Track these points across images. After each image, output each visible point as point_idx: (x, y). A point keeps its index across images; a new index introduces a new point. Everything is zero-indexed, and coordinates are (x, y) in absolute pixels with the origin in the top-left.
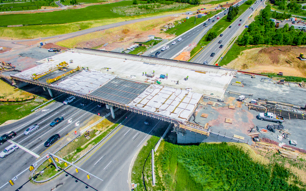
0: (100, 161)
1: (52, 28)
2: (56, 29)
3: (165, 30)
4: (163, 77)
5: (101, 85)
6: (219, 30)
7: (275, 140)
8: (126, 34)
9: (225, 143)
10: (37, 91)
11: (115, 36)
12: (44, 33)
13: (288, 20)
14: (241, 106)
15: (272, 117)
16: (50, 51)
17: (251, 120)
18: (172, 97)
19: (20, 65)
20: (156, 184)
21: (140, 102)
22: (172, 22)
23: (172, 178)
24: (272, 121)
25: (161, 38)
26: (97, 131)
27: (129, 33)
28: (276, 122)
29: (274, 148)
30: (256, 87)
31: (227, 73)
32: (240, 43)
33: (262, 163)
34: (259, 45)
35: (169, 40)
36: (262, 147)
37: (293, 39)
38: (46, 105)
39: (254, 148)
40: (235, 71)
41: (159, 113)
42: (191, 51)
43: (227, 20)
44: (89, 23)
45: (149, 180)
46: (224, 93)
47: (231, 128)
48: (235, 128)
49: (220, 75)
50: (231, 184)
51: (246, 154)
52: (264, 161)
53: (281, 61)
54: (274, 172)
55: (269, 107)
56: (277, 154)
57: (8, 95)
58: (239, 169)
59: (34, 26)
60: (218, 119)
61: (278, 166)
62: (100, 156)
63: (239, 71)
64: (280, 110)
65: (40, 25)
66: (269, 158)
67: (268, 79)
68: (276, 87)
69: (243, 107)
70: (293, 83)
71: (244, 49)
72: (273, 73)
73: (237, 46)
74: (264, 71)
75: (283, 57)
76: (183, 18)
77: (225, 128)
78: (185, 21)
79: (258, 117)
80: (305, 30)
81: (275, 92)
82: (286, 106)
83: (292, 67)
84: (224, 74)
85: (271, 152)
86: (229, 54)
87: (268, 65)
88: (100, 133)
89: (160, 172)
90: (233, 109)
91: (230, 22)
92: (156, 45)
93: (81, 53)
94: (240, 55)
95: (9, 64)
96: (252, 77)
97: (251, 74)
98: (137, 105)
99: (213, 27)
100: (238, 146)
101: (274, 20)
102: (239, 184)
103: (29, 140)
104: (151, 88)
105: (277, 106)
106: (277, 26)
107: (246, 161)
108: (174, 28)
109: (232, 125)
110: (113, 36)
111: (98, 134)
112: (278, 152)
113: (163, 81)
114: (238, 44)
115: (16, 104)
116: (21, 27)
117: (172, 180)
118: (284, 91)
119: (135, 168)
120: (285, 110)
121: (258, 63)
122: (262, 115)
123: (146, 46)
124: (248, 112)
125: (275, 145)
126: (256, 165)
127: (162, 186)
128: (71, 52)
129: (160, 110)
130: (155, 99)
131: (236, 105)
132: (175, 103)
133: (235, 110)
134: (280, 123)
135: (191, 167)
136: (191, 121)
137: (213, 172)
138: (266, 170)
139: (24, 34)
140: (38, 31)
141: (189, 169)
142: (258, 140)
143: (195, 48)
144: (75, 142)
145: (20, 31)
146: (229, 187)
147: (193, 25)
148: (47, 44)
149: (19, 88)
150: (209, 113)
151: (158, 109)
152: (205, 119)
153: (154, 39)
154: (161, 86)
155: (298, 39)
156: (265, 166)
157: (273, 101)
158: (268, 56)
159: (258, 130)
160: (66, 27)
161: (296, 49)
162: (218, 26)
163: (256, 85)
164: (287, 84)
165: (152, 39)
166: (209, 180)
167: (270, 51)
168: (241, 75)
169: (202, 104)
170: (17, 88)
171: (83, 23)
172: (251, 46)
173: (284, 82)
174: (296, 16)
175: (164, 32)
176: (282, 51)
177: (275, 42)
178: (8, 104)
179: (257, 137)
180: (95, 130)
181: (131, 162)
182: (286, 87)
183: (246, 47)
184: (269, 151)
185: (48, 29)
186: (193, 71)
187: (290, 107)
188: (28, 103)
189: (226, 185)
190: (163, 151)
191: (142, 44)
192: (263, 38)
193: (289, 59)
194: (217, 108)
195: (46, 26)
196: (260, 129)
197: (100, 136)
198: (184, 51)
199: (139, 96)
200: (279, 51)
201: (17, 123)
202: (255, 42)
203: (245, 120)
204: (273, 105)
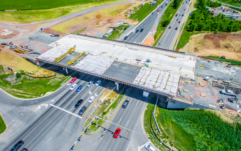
0: (121, 120)
1: (41, 13)
2: (45, 14)
3: (129, 16)
4: (148, 61)
5: (107, 67)
6: (170, 17)
7: (235, 108)
8: (99, 19)
9: (203, 109)
10: (55, 69)
11: (92, 21)
12: (37, 17)
13: (219, 9)
14: (208, 84)
15: (230, 93)
16: (52, 36)
17: (216, 94)
18: (161, 77)
19: (36, 48)
20: (162, 134)
21: (140, 81)
22: (131, 8)
23: (170, 131)
24: (231, 95)
25: (128, 24)
26: (111, 99)
27: (101, 18)
28: (233, 96)
29: (235, 113)
30: (213, 69)
31: (191, 58)
32: (188, 29)
33: (229, 122)
34: (202, 31)
35: (135, 26)
36: (227, 112)
37: (227, 27)
38: (68, 80)
39: (223, 113)
40: (196, 56)
41: (156, 89)
42: (154, 36)
43: (173, 7)
44: (68, 9)
45: (157, 132)
46: (194, 74)
47: (206, 100)
48: (208, 100)
49: (187, 60)
50: (211, 135)
51: (218, 117)
52: (231, 121)
53: (221, 46)
54: (236, 128)
55: (226, 85)
56: (237, 117)
57: (36, 72)
58: (215, 126)
59: (26, 11)
60: (195, 93)
61: (239, 124)
62: (120, 117)
63: (199, 57)
64: (233, 87)
65: (30, 10)
66: (233, 119)
67: (219, 63)
68: (226, 70)
69: (209, 85)
70: (237, 67)
71: (192, 35)
72: (218, 56)
73: (187, 32)
74: (211, 54)
75: (222, 43)
76: (139, 4)
77: (201, 100)
78: (141, 8)
79: (221, 92)
80: (233, 18)
81: (227, 73)
82: (236, 84)
83: (230, 51)
84: (189, 59)
85: (234, 115)
86: (182, 39)
87: (213, 49)
88: (113, 101)
89: (162, 127)
90: (203, 86)
91: (176, 9)
92: (126, 30)
93: (77, 39)
94: (190, 39)
95: (26, 47)
96: (208, 62)
97: (207, 59)
98: (139, 83)
99: (164, 13)
100: (212, 112)
101: (209, 8)
102: (216, 135)
103: (69, 106)
104: (143, 70)
105: (231, 84)
106: (212, 14)
107: (219, 121)
108: (135, 14)
109: (205, 98)
110: (90, 20)
111: (112, 102)
112: (238, 116)
113: (149, 64)
114: (187, 30)
115: (44, 79)
116: (16, 12)
117: (171, 132)
118: (232, 73)
119: (145, 125)
120: (236, 87)
121: (205, 47)
122: (224, 91)
123: (119, 30)
124: (213, 89)
125: (235, 111)
126: (226, 123)
127: (166, 135)
128: (68, 37)
129: (156, 87)
130: (149, 78)
131: (204, 83)
132: (164, 82)
133: (204, 87)
134: (235, 96)
135: (182, 124)
136: (179, 95)
137: (198, 127)
138: (232, 126)
139: (20, 18)
140: (31, 16)
141: (181, 125)
142: (224, 107)
143: (156, 33)
144: (100, 108)
145: (17, 15)
146: (209, 136)
147: (149, 11)
148: (46, 29)
149: (41, 67)
150: (188, 89)
151: (154, 86)
152: (187, 93)
153: (123, 24)
154: (150, 68)
155: (231, 28)
156: (231, 124)
157: (227, 80)
158: (211, 42)
159: (223, 101)
160: (52, 12)
161: (230, 36)
162: (167, 13)
163: (213, 68)
164: (233, 67)
165: (122, 24)
166: (196, 132)
167: (212, 37)
168: (200, 60)
169: (181, 82)
170: (39, 67)
171: (63, 9)
172: (197, 32)
173: (231, 65)
174: (224, 4)
175: (128, 18)
176: (221, 38)
177: (214, 29)
178: (39, 79)
179: (223, 106)
180: (109, 99)
181: (141, 120)
182: (233, 70)
183: (193, 33)
184: (233, 115)
185: (39, 14)
186: (166, 56)
187: (239, 85)
188: (53, 78)
189: (208, 135)
190: (159, 114)
191: (115, 29)
192: (205, 26)
193: (227, 44)
194: (192, 86)
195: (36, 11)
196: (224, 101)
197: (114, 103)
198: (149, 36)
199: (137, 76)
200: (218, 37)
201: (55, 94)
202: (199, 29)
203: (213, 94)
204: (228, 84)
